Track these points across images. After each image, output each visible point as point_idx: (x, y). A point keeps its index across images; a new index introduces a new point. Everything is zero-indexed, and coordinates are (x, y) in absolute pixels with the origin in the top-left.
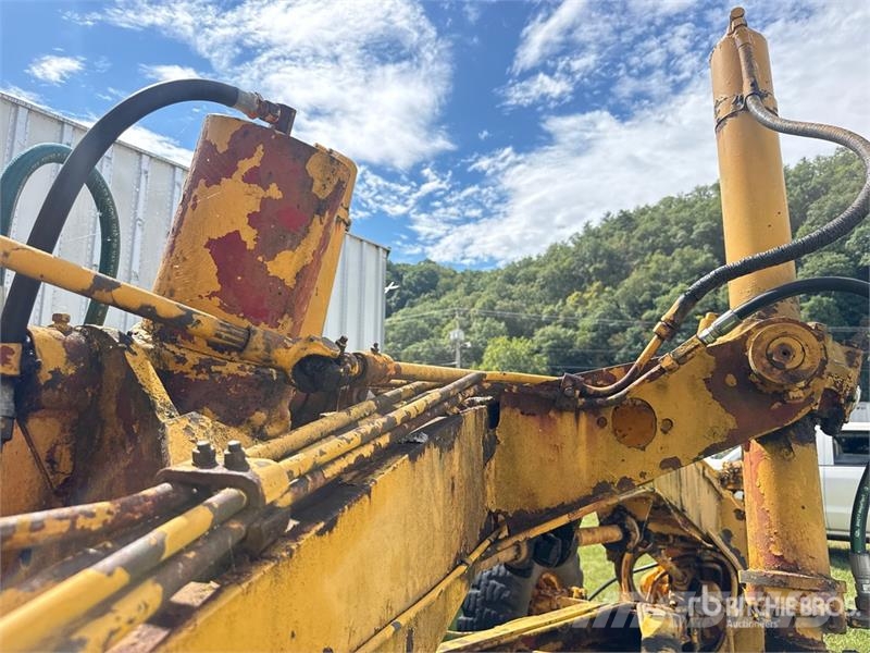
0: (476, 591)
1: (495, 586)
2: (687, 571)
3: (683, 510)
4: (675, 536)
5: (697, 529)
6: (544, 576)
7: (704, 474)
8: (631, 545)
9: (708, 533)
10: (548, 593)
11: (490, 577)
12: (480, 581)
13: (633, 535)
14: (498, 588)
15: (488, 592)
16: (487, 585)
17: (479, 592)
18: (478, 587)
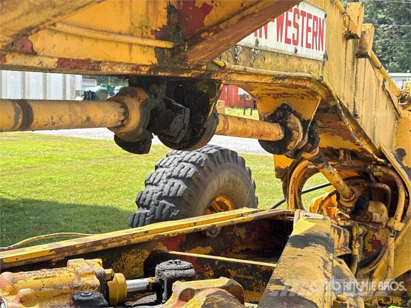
0: (146, 211)
1: (164, 205)
2: (355, 189)
3: (356, 116)
4: (346, 151)
5: (370, 142)
6: (217, 199)
7: (384, 86)
8: (292, 145)
9: (380, 148)
11: (160, 197)
12: (151, 201)
13: (295, 134)
14: (167, 207)
15: (157, 211)
16: (157, 205)
17: (148, 211)
18: (148, 207)
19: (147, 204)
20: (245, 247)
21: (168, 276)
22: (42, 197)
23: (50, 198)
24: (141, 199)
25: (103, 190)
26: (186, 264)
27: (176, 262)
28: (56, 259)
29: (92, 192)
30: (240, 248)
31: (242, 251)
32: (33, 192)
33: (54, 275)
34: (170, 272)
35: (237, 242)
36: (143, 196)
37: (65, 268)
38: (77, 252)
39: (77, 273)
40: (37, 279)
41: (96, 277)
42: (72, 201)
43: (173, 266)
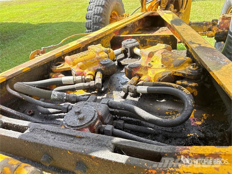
1: (96, 17)
6: (113, 12)
10: (115, 18)
11: (94, 15)
14: (98, 18)
15: (94, 20)
16: (94, 18)
17: (91, 20)
18: (91, 19)
19: (90, 18)
20: (138, 29)
21: (130, 47)
22: (46, 22)
23: (49, 22)
24: (87, 16)
25: (65, 16)
26: (134, 40)
27: (130, 40)
28: (82, 47)
29: (62, 17)
30: (137, 29)
31: (138, 30)
32: (42, 20)
33: (87, 54)
34: (130, 45)
35: (136, 27)
36: (88, 15)
37: (87, 51)
38: (88, 43)
39: (96, 52)
40: (81, 57)
41: (104, 53)
42: (56, 21)
43: (129, 42)
